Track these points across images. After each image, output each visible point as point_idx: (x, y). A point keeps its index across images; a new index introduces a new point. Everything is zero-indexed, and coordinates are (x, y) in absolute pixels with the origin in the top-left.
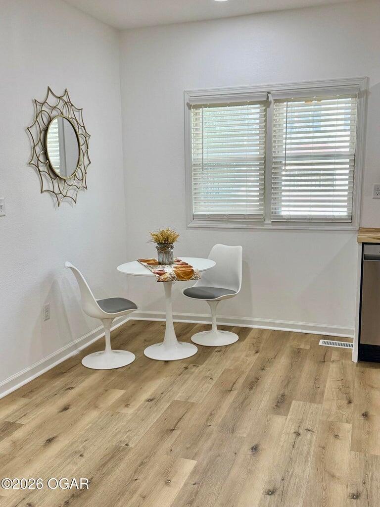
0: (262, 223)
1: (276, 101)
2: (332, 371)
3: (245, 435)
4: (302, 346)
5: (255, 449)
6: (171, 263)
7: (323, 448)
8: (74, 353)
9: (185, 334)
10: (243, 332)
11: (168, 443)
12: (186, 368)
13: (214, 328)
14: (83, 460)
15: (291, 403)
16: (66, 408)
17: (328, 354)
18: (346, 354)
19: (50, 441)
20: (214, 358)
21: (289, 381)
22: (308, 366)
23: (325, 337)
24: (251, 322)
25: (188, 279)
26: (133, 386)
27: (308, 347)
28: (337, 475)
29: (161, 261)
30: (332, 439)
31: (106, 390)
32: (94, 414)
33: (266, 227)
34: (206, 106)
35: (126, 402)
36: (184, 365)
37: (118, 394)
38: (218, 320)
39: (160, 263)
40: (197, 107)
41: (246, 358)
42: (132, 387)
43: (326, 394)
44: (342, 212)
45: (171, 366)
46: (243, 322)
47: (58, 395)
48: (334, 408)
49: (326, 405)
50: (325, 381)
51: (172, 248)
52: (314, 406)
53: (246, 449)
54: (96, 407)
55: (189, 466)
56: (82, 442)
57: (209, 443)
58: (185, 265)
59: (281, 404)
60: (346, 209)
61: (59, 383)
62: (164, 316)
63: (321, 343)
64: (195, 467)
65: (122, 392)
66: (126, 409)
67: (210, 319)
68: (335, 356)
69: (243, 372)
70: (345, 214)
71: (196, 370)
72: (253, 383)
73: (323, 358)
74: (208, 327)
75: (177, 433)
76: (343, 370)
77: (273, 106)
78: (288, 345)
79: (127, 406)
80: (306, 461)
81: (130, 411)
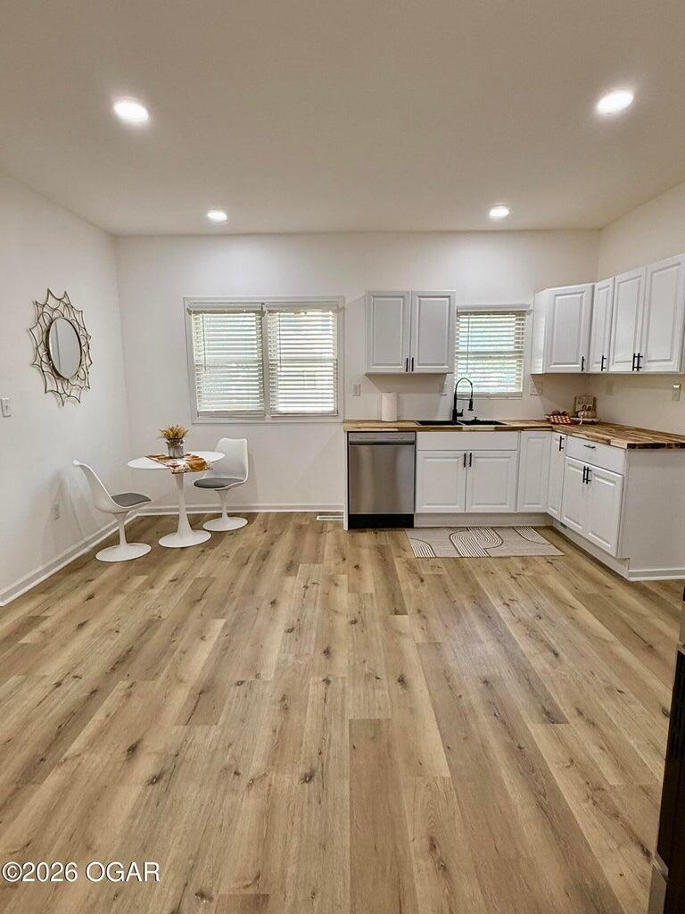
0: (263, 418)
1: (270, 311)
2: (329, 538)
3: (263, 595)
4: (303, 523)
5: (273, 603)
6: (182, 457)
7: (328, 594)
8: (86, 550)
9: (197, 523)
10: (250, 517)
11: (198, 610)
12: (203, 551)
13: (225, 515)
14: (120, 635)
15: (298, 566)
16: (91, 597)
17: (325, 526)
18: (339, 525)
19: (81, 625)
20: (227, 540)
21: (295, 550)
22: (309, 537)
23: (321, 514)
24: (257, 508)
25: (201, 470)
26: (155, 570)
27: (308, 523)
28: (339, 610)
29: (172, 455)
30: (333, 587)
31: (128, 578)
32: (120, 599)
33: (267, 421)
34: (205, 312)
35: (151, 584)
36: (200, 549)
37: (142, 579)
38: (228, 508)
39: (171, 458)
40: (196, 313)
41: (256, 537)
42: (154, 572)
43: (325, 555)
44: (330, 407)
45: (189, 551)
46: (250, 508)
47: (80, 588)
48: (333, 565)
49: (326, 564)
50: (324, 547)
51: (182, 443)
52: (317, 566)
53: (266, 603)
54: (122, 592)
55: (220, 623)
56: (115, 621)
57: (234, 604)
58: (195, 457)
59: (290, 568)
60: (332, 405)
61: (77, 577)
62: (178, 510)
63: (318, 519)
64: (225, 624)
65: (145, 577)
66: (153, 590)
67: (220, 508)
68: (330, 527)
69: (255, 549)
70: (332, 409)
71: (212, 552)
72: (265, 556)
73: (321, 530)
74: (219, 516)
75: (203, 602)
76: (337, 537)
77: (267, 315)
78: (291, 523)
79: (152, 587)
80: (315, 605)
81: (156, 591)
